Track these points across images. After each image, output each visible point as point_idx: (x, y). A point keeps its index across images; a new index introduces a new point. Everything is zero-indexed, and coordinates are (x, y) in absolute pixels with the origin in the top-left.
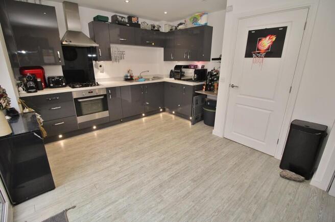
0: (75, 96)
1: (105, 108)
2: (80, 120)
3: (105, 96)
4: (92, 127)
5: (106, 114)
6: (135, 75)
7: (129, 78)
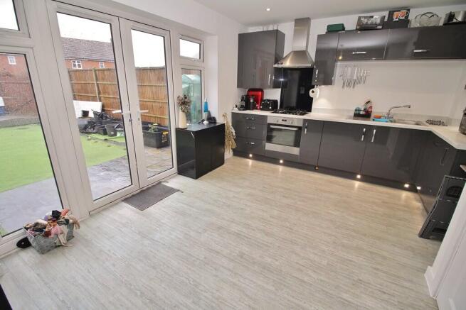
0: (269, 121)
1: (297, 144)
2: (269, 147)
3: (300, 128)
4: (279, 160)
5: (296, 151)
6: (376, 111)
7: (362, 113)
